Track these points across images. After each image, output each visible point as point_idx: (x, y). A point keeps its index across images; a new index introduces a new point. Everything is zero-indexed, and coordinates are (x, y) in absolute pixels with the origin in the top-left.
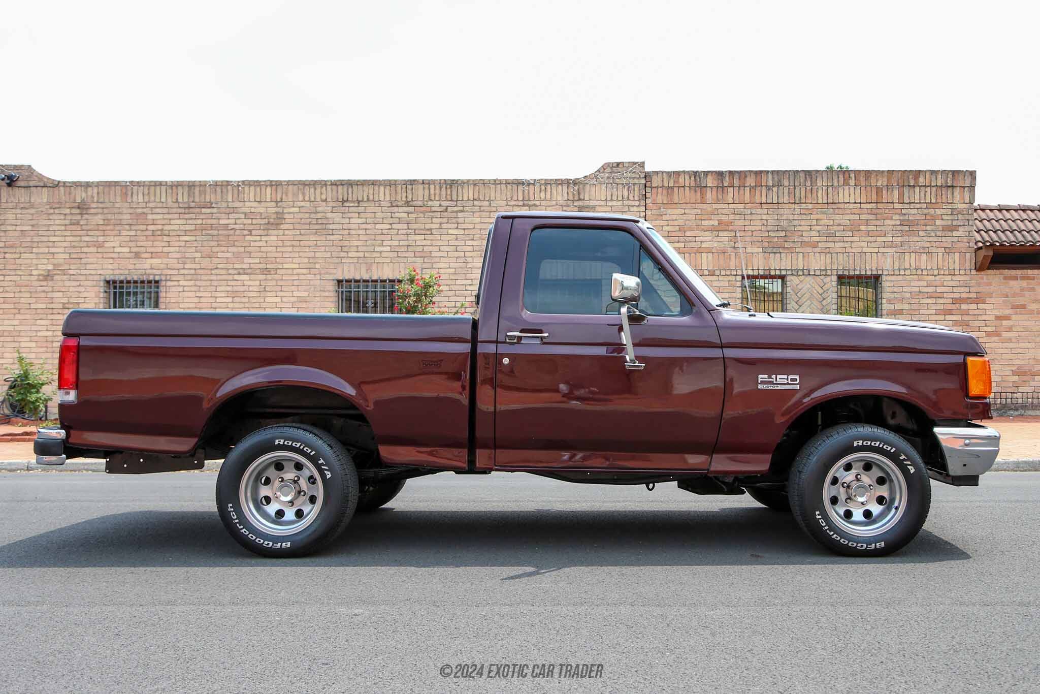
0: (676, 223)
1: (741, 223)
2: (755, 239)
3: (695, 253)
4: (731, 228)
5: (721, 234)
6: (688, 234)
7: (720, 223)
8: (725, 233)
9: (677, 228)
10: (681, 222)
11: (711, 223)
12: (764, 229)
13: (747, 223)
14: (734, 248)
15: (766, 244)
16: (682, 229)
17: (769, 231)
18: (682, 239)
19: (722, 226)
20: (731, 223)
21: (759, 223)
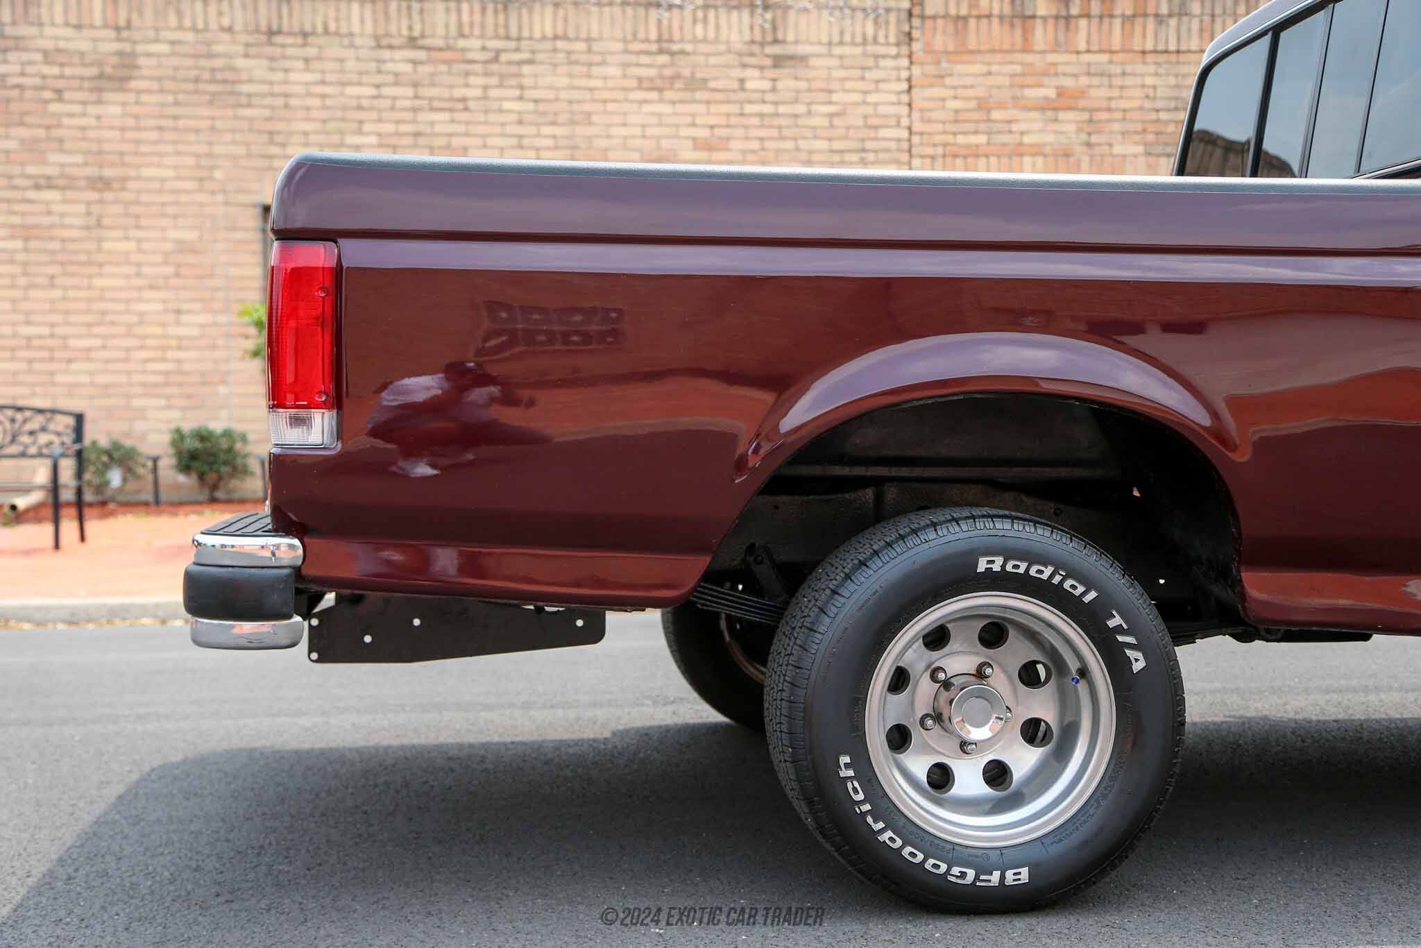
0: (971, 93)
1: (1103, 92)
2: (1131, 127)
3: (1010, 157)
4: (1082, 103)
5: (1061, 115)
6: (996, 115)
7: (1061, 92)
8: (1070, 115)
9: (973, 104)
10: (980, 92)
11: (1042, 92)
12: (1148, 105)
13: (1116, 93)
14: (1088, 145)
15: (1151, 137)
16: (983, 105)
17: (1157, 111)
18: (982, 126)
19: (1065, 100)
20: (1082, 93)
21: (1138, 93)
